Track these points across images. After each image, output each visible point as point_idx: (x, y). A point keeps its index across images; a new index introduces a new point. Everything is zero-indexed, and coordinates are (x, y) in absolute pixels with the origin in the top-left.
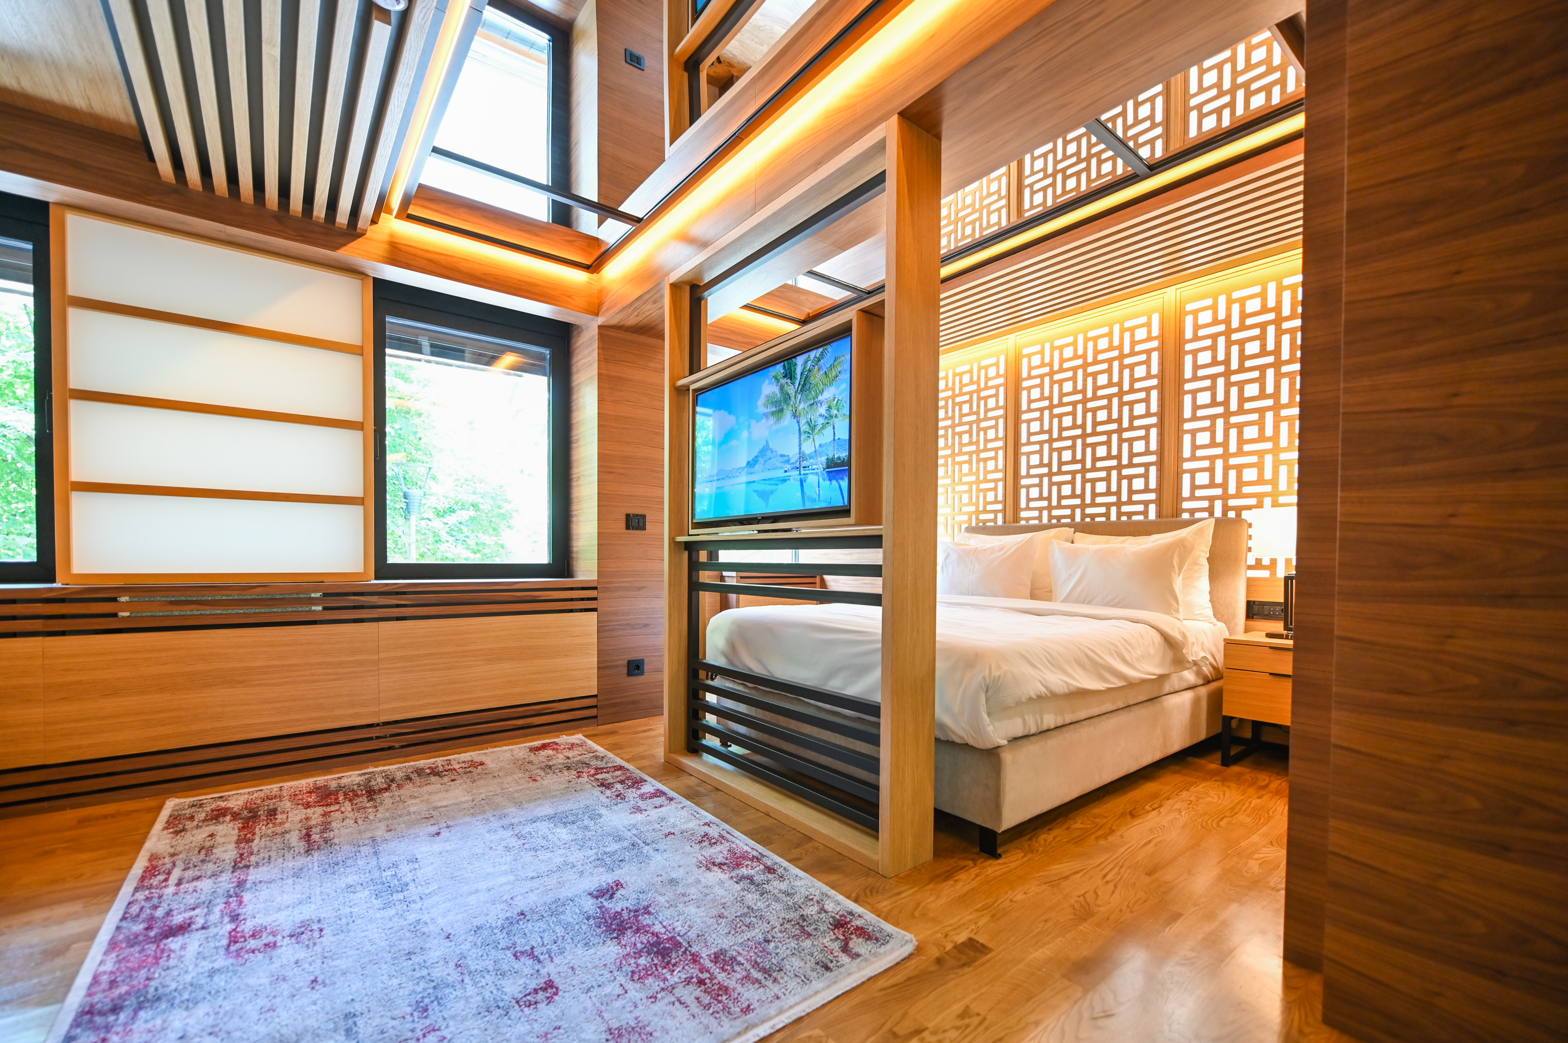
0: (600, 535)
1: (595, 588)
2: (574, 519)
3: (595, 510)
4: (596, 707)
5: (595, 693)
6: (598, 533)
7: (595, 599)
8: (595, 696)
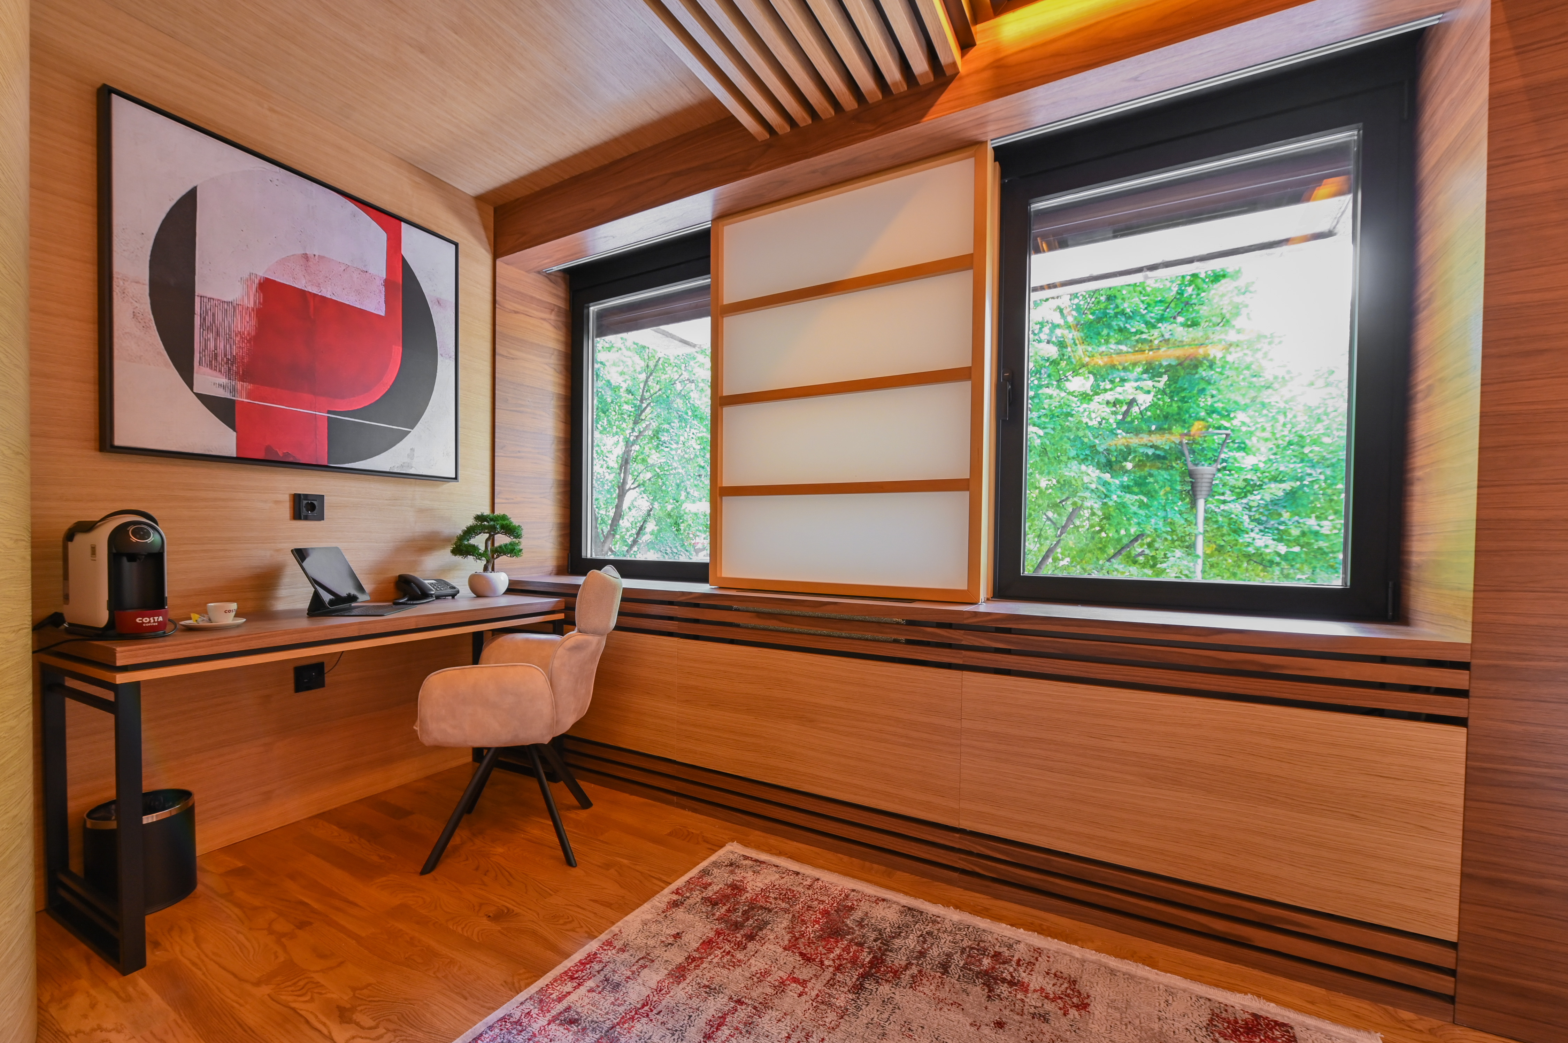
0: (1483, 526)
1: (1464, 666)
2: (1417, 489)
3: (1472, 460)
4: (1452, 973)
5: (1453, 938)
6: (1478, 520)
7: (1463, 694)
8: (1453, 946)
